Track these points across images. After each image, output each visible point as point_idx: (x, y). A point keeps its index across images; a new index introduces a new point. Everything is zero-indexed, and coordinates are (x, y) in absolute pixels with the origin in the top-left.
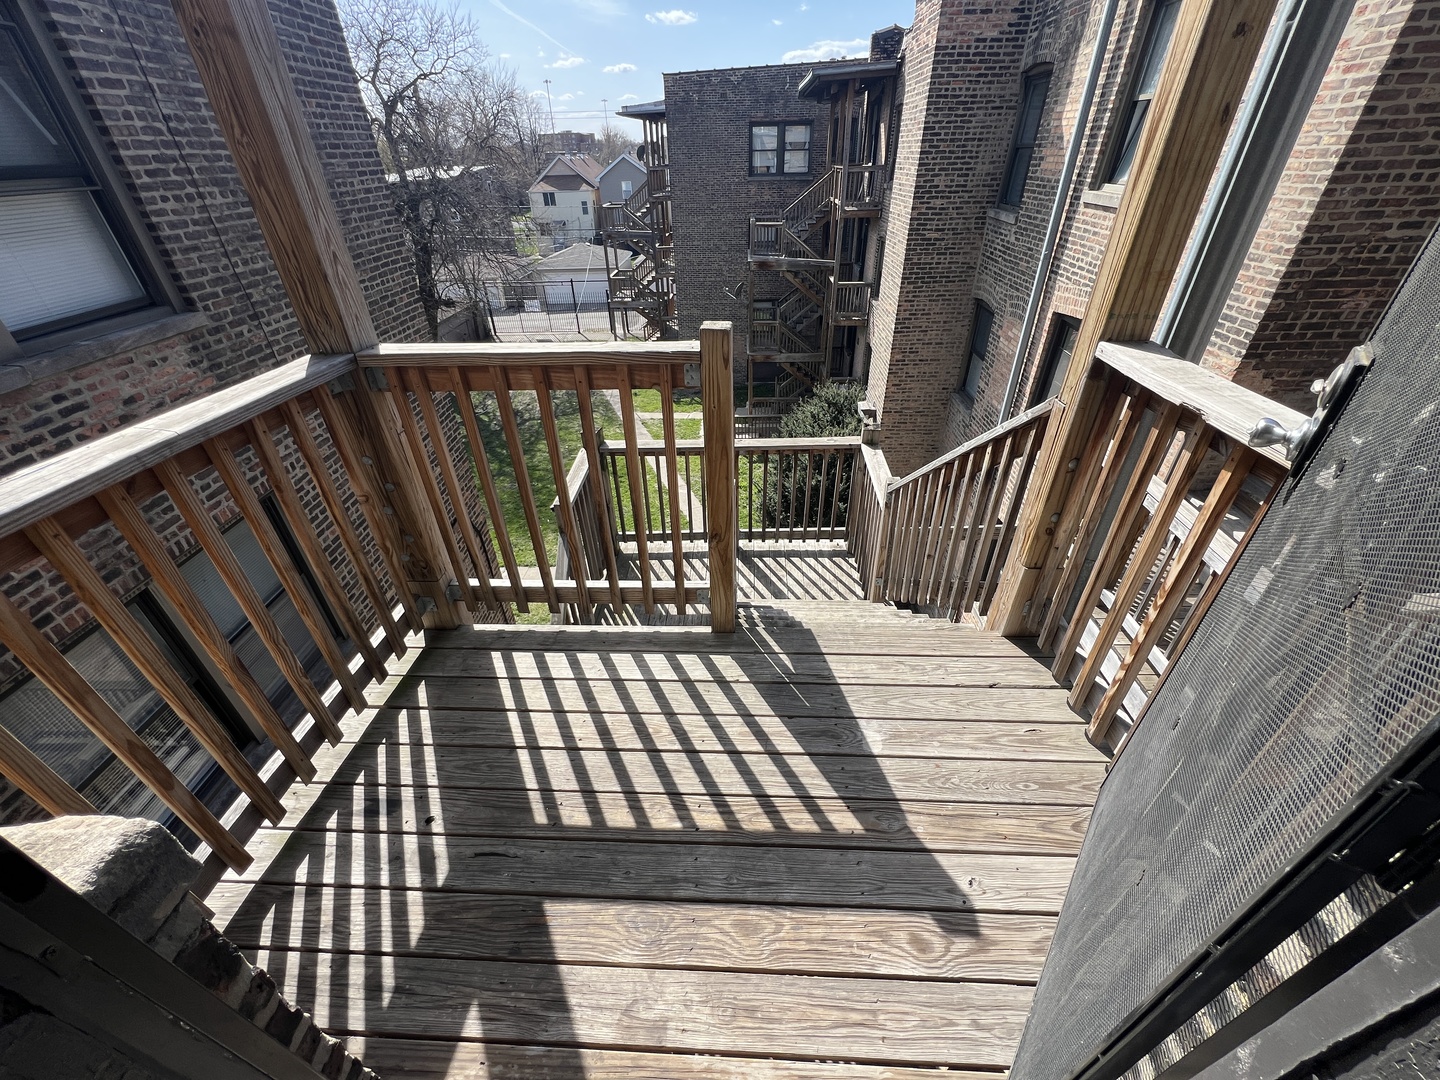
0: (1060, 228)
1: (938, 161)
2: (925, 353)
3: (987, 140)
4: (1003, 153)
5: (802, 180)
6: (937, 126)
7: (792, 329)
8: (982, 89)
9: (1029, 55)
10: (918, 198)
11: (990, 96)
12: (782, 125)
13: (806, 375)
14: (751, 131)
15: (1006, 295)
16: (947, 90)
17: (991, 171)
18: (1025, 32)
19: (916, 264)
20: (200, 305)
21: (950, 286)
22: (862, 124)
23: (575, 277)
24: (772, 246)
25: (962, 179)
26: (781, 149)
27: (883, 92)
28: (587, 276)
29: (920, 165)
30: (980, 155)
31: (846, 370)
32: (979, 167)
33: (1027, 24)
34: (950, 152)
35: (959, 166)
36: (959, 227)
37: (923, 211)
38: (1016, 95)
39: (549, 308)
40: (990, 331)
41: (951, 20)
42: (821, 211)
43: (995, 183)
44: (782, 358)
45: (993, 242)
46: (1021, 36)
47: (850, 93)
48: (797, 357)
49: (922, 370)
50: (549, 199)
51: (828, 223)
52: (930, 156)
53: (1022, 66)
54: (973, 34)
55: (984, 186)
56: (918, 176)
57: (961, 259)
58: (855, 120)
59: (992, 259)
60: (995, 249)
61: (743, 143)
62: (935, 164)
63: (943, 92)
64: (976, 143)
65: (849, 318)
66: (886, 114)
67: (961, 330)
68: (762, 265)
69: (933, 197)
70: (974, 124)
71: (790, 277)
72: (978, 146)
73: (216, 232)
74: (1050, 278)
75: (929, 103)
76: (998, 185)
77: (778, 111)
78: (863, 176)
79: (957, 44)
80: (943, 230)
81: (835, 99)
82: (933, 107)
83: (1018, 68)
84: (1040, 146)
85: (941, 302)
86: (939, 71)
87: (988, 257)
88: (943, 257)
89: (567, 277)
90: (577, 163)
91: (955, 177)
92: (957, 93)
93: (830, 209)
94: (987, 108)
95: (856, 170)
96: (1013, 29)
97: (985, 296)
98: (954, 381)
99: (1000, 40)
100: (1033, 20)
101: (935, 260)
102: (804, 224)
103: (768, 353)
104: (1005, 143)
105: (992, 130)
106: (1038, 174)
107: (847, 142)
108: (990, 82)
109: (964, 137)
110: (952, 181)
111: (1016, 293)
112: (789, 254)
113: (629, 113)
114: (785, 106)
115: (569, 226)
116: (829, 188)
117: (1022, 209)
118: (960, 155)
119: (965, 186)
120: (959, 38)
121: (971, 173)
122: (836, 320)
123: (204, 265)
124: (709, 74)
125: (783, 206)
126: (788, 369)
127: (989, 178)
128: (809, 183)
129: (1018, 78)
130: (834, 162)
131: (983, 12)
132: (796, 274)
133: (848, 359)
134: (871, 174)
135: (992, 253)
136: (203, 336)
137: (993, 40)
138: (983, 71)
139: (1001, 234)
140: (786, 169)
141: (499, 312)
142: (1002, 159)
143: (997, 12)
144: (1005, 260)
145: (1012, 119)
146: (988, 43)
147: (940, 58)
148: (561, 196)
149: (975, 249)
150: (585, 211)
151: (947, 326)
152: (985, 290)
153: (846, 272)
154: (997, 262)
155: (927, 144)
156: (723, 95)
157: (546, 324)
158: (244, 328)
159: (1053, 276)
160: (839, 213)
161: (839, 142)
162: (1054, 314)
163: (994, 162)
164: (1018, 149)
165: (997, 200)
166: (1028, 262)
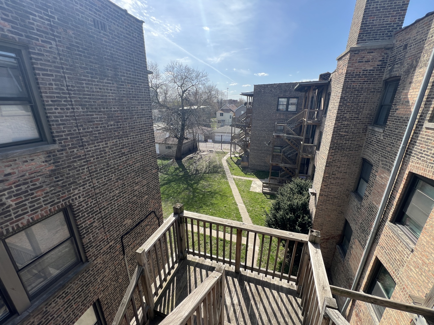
0: (411, 136)
1: (346, 109)
2: (338, 175)
3: (368, 102)
4: (375, 107)
5: (294, 113)
6: (346, 97)
7: (286, 157)
8: (366, 86)
9: (387, 74)
10: (337, 121)
11: (369, 88)
12: (288, 98)
13: (290, 171)
14: (278, 99)
15: (379, 159)
16: (350, 86)
17: (370, 113)
18: (385, 67)
19: (336, 143)
20: (57, 142)
21: (350, 152)
22: (315, 98)
23: (223, 134)
24: (282, 131)
25: (357, 115)
26: (288, 104)
27: (323, 89)
28: (226, 135)
29: (338, 110)
30: (365, 107)
31: (305, 172)
32: (364, 111)
33: (386, 65)
34: (351, 106)
35: (355, 111)
36: (355, 131)
37: (339, 125)
38: (381, 88)
39: (215, 142)
40: (371, 172)
41: (353, 64)
42: (299, 122)
43: (371, 117)
44: (282, 165)
45: (371, 138)
46: (383, 69)
47: (312, 89)
48: (287, 166)
49: (337, 182)
50: (222, 115)
51: (302, 126)
52: (343, 107)
53: (384, 78)
54: (361, 69)
55: (366, 118)
56: (337, 113)
57: (356, 143)
58: (313, 97)
59: (371, 144)
60: (373, 141)
61: (276, 103)
62: (345, 110)
63: (349, 87)
64: (363, 103)
65: (307, 155)
66: (324, 95)
67: (356, 169)
68: (278, 136)
69: (344, 121)
70: (362, 97)
71: (287, 141)
72: (364, 104)
73: (76, 120)
74: (405, 156)
75: (342, 90)
76: (373, 118)
77: (287, 94)
78: (315, 113)
79: (355, 72)
80: (348, 132)
81: (306, 91)
82: (344, 91)
83: (382, 79)
84: (395, 105)
85: (346, 157)
86: (347, 80)
87: (369, 143)
88: (347, 141)
89: (221, 134)
90: (230, 106)
91: (354, 114)
92: (355, 87)
93: (303, 122)
94: (368, 92)
95: (312, 111)
96: (379, 67)
97: (367, 158)
98: (352, 188)
99: (374, 70)
100: (388, 64)
101: (344, 142)
102: (293, 125)
103: (277, 163)
104: (376, 104)
105: (370, 99)
106: (395, 115)
107: (310, 103)
108: (369, 84)
109: (357, 101)
110: (352, 116)
111: (384, 159)
112: (287, 134)
113: (243, 94)
114: (290, 93)
115: (225, 121)
116: (303, 116)
117: (386, 127)
118: (356, 107)
119: (358, 118)
120: (356, 70)
121: (360, 113)
122: (302, 156)
123: (65, 129)
124: (267, 85)
125: (287, 120)
126: (284, 168)
127: (369, 115)
128: (296, 114)
129: (382, 82)
130: (305, 109)
131: (366, 62)
132: (289, 140)
133: (306, 168)
134: (318, 112)
135: (371, 142)
136: (55, 152)
137: (370, 70)
138: (366, 80)
139: (376, 136)
140: (289, 110)
141: (202, 141)
142: (374, 109)
143: (372, 61)
144: (378, 145)
145: (379, 95)
146: (368, 71)
147: (348, 76)
148: (225, 114)
149: (362, 140)
150: (230, 118)
151: (349, 167)
152: (367, 155)
153: (307, 141)
154: (374, 146)
155: (342, 103)
156: (271, 90)
157: (212, 146)
158: (75, 150)
159: (408, 156)
160: (305, 124)
161: (307, 103)
162: (410, 172)
163: (371, 110)
164: (382, 106)
165: (372, 123)
166: (392, 148)
